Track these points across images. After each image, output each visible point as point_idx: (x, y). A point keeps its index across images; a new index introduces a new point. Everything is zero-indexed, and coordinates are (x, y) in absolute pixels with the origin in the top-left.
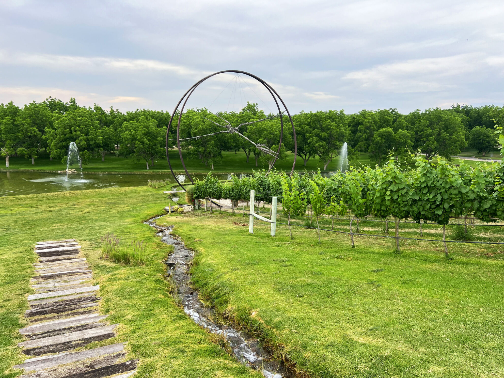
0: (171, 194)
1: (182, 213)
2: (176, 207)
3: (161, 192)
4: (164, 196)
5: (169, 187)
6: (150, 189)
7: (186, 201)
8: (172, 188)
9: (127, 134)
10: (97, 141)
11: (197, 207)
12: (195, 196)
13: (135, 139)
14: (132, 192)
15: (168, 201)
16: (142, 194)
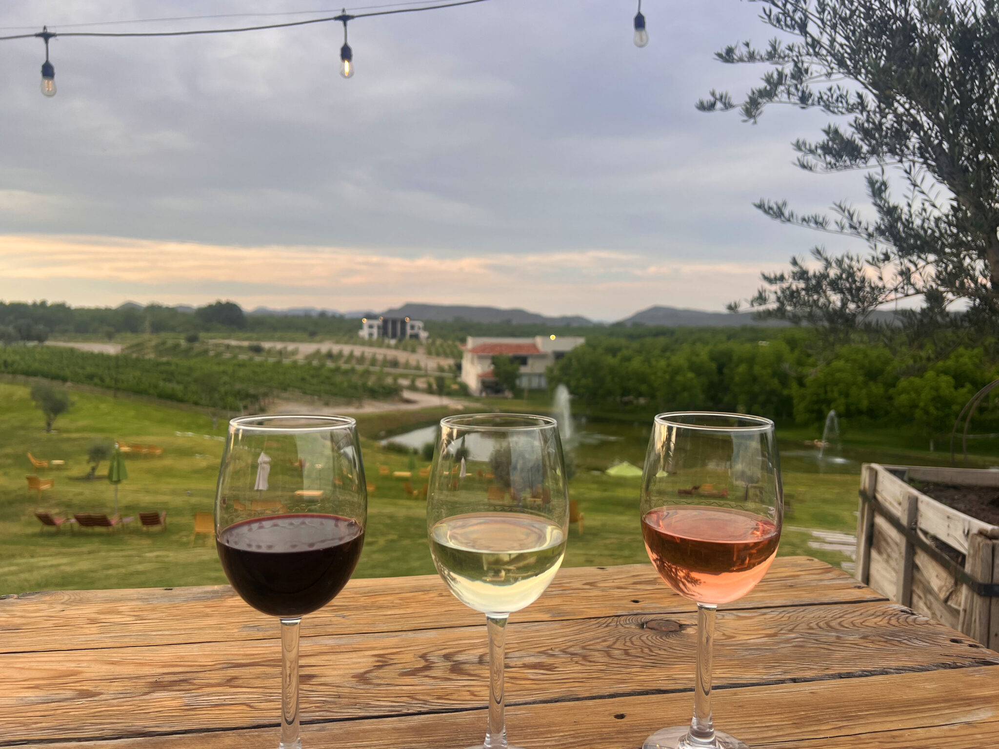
9: (904, 399)
10: (860, 407)
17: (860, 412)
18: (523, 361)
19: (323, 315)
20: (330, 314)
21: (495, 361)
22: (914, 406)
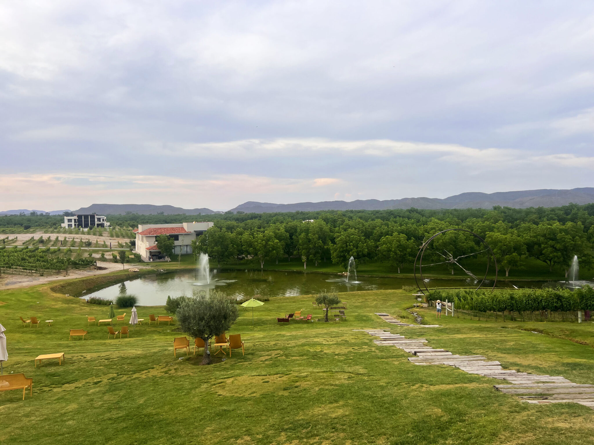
0: (417, 296)
1: (422, 307)
2: (419, 304)
3: (410, 294)
4: (413, 297)
5: (415, 291)
6: (404, 292)
7: (425, 301)
8: (417, 291)
9: (384, 247)
10: (364, 252)
11: (430, 305)
12: (429, 299)
13: (391, 251)
14: (394, 293)
15: (415, 300)
16: (399, 295)
17: (364, 256)
18: (176, 237)
19: (33, 214)
20: (39, 213)
21: (157, 239)
22: (389, 251)
